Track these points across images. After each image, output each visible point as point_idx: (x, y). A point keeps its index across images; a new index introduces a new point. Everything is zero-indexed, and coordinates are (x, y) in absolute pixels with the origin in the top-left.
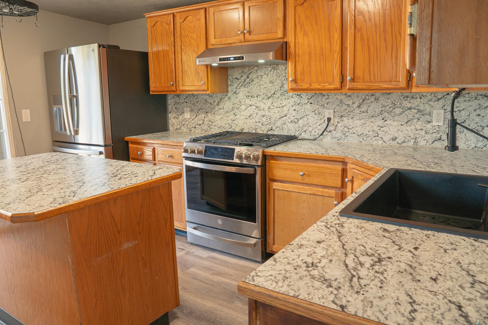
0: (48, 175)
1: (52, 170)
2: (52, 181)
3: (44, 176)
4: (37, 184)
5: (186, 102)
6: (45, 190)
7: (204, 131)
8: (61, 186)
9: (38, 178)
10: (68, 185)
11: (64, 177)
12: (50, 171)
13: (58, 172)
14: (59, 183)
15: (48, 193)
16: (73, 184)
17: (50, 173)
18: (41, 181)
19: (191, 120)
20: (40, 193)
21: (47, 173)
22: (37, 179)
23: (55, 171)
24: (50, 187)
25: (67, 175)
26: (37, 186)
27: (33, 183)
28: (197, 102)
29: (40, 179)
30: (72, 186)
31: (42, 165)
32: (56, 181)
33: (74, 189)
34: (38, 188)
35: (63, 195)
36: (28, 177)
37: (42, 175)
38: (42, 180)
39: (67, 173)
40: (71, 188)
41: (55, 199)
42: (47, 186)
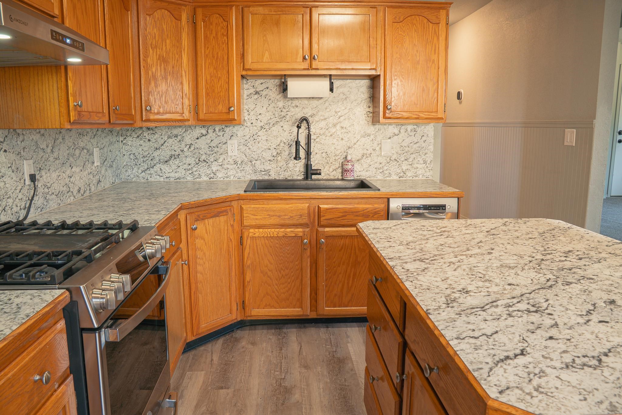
0: (534, 255)
2: (527, 243)
3: (539, 257)
4: (547, 242)
8: (517, 234)
9: (549, 254)
10: (508, 234)
11: (509, 247)
14: (518, 237)
16: (502, 233)
17: (530, 259)
18: (542, 246)
21: (536, 262)
22: (549, 252)
24: (530, 236)
26: (546, 239)
27: (554, 246)
29: (545, 250)
30: (503, 231)
32: (522, 242)
33: (504, 228)
37: (543, 257)
38: (542, 249)
40: (506, 230)
42: (534, 237)
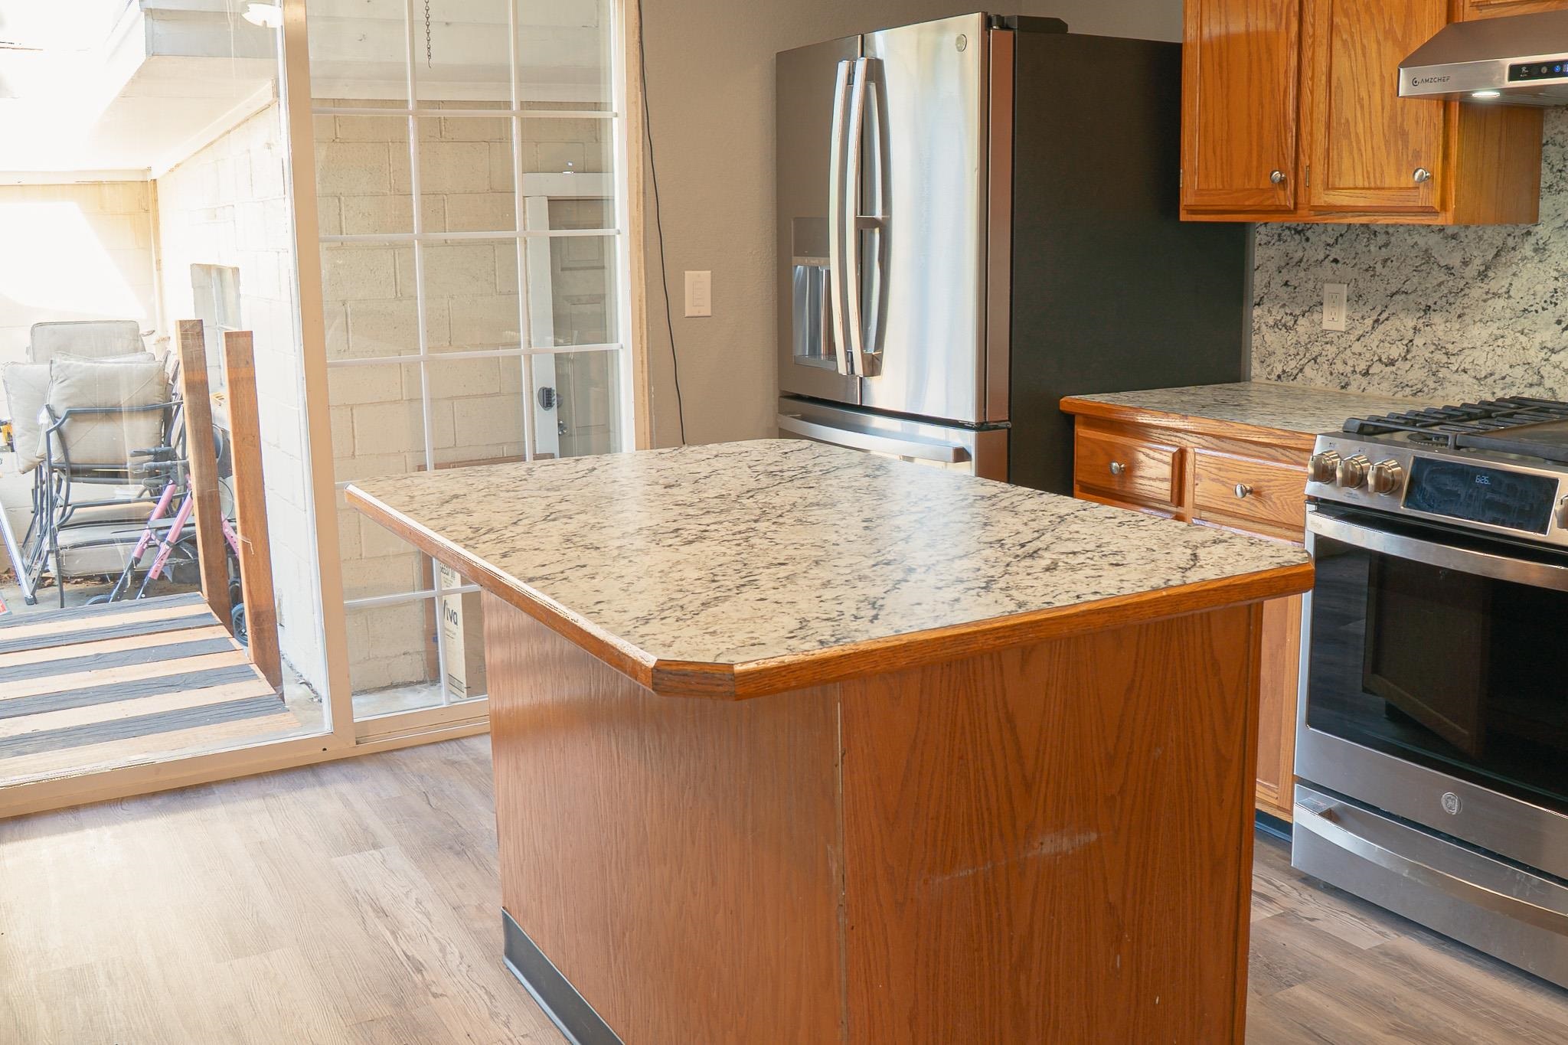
0: (774, 527)
1: (788, 508)
2: (790, 551)
3: (762, 526)
4: (738, 558)
5: (1336, 261)
6: (765, 579)
7: (1408, 390)
8: (822, 573)
9: (740, 532)
10: (848, 571)
11: (834, 537)
12: (780, 512)
13: (810, 519)
14: (817, 562)
15: (779, 597)
16: (867, 572)
17: (781, 520)
18: (752, 546)
19: (1353, 337)
20: (750, 594)
21: (769, 516)
22: (738, 536)
23: (798, 514)
24: (783, 572)
25: (843, 531)
26: (739, 566)
27: (723, 549)
28: (1385, 261)
29: (747, 540)
30: (866, 577)
31: (753, 485)
32: (805, 552)
33: (874, 592)
34: (743, 574)
35: (831, 608)
36: (703, 528)
37: (753, 525)
38: (753, 541)
39: (842, 523)
40: (860, 584)
41: (803, 623)
42: (773, 570)
